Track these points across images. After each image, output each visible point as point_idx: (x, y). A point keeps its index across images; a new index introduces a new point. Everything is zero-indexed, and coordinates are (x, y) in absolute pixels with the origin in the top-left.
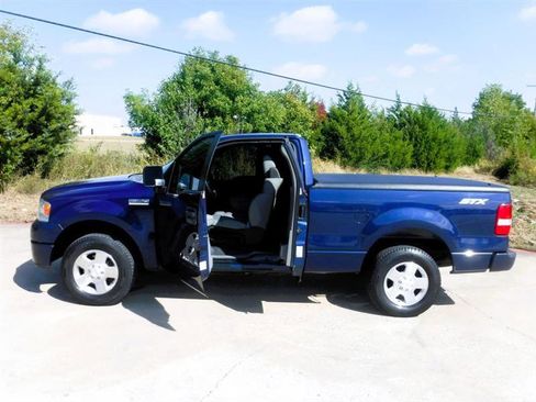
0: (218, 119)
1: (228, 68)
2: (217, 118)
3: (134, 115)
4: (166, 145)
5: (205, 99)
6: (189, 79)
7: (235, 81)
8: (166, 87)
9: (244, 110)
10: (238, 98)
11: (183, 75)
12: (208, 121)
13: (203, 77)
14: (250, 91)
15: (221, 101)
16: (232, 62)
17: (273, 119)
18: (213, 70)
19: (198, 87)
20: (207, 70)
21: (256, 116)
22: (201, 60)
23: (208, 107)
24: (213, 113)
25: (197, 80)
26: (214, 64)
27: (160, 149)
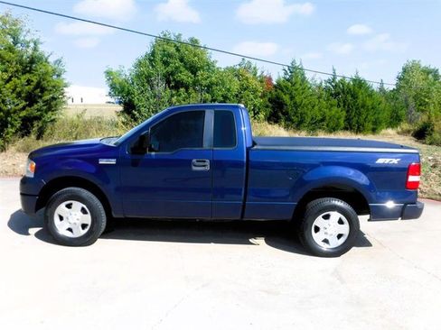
0: (182, 90)
1: (190, 48)
3: (113, 87)
4: (139, 112)
5: (172, 74)
6: (158, 57)
7: (196, 58)
8: (139, 64)
9: (204, 83)
10: (199, 73)
11: (153, 54)
12: (174, 92)
13: (170, 56)
14: (209, 66)
15: (185, 76)
16: (194, 42)
17: (229, 90)
18: (178, 50)
19: (166, 64)
20: (172, 50)
21: (214, 87)
22: (168, 41)
23: (174, 80)
24: (178, 85)
25: (165, 58)
26: (178, 45)
27: (134, 115)
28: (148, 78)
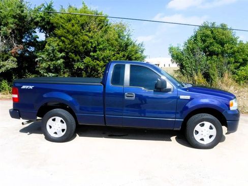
1: (220, 30)
2: (214, 56)
3: (173, 56)
4: (186, 70)
5: (208, 47)
6: (199, 38)
7: (224, 36)
8: (189, 42)
9: (229, 51)
10: (225, 45)
11: (196, 36)
12: (209, 58)
13: (207, 36)
14: (233, 41)
15: (216, 48)
16: (223, 27)
18: (212, 32)
19: (204, 41)
20: (209, 33)
21: (236, 54)
22: (206, 27)
23: (209, 50)
24: (212, 54)
25: (204, 38)
26: (213, 29)
27: (183, 72)
28: (192, 50)
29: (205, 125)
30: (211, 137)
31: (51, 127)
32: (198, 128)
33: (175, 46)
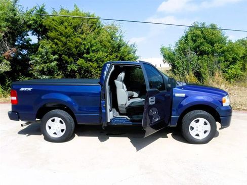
0: (205, 56)
1: (210, 30)
3: (164, 56)
4: (178, 70)
5: (198, 47)
6: (189, 38)
7: (214, 36)
8: (180, 42)
9: (219, 51)
10: (215, 45)
11: (187, 36)
12: (200, 57)
13: (197, 36)
14: (222, 41)
15: (207, 47)
16: (213, 27)
17: (237, 54)
18: (202, 32)
19: (195, 41)
20: (199, 33)
21: (226, 53)
22: (196, 28)
23: (200, 50)
24: (202, 53)
25: (194, 38)
26: (203, 29)
27: (175, 72)
28: (184, 50)
29: (200, 121)
30: (205, 132)
31: (50, 128)
32: (193, 124)
33: (166, 46)
